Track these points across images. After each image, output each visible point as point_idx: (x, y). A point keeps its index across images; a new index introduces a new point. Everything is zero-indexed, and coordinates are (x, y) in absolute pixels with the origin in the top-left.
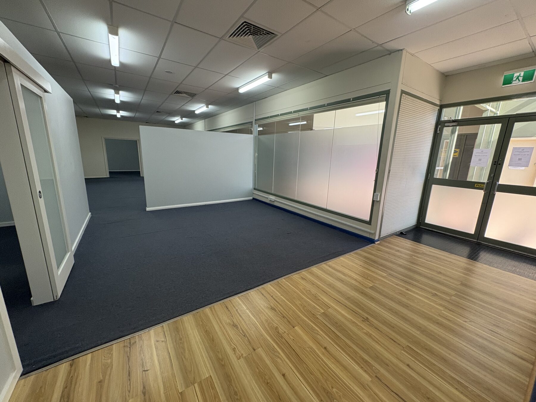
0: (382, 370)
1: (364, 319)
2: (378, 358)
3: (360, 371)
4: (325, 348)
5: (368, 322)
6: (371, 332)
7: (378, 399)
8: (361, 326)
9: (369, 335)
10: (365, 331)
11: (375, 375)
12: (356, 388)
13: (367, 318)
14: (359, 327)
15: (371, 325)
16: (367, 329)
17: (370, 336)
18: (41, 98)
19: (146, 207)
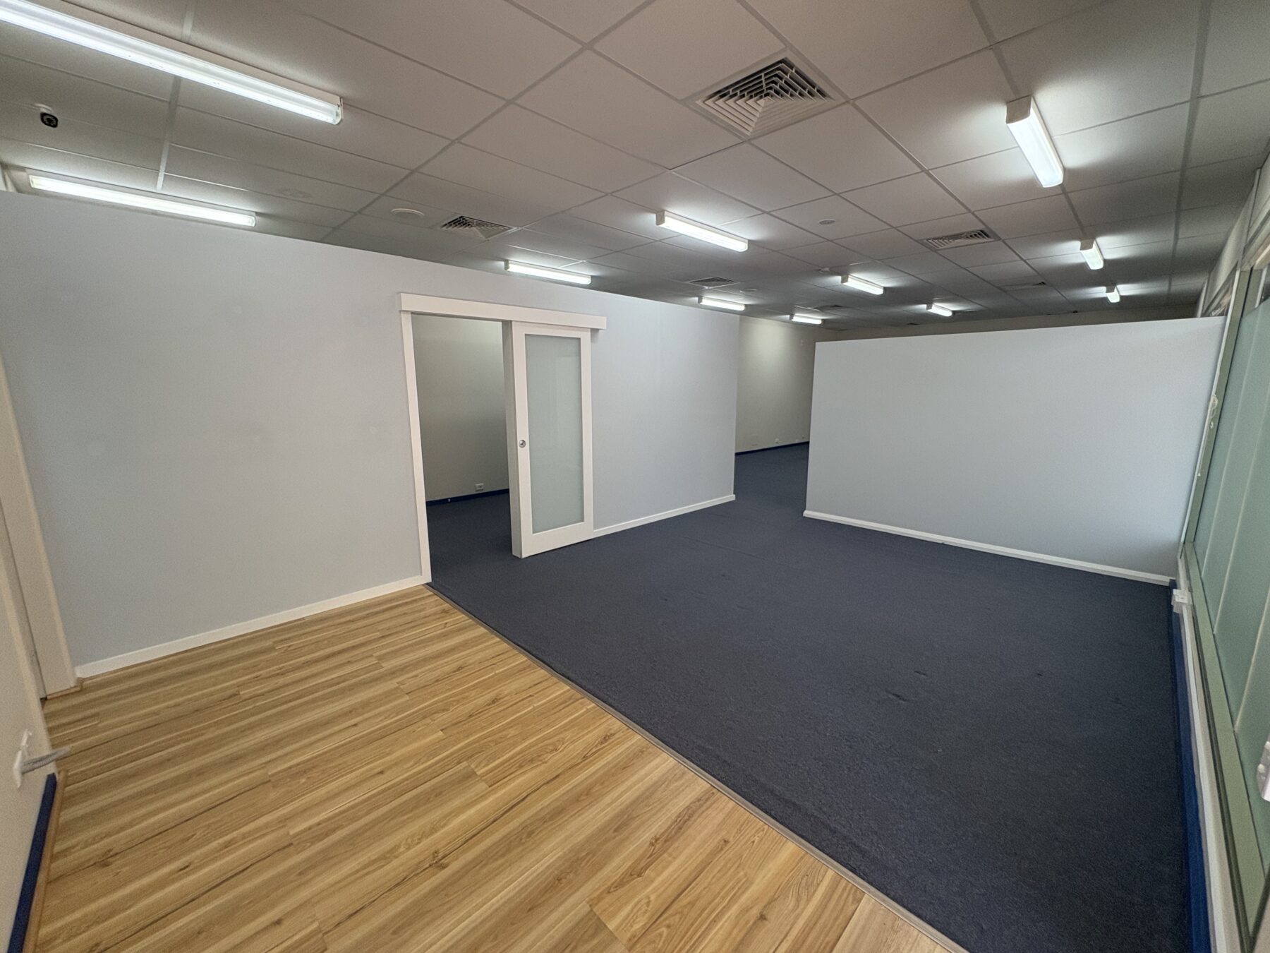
0: (296, 859)
1: (440, 857)
2: (326, 859)
3: (316, 820)
4: (382, 772)
5: (430, 866)
6: (395, 863)
7: (256, 836)
8: (417, 844)
9: (388, 856)
10: (402, 849)
11: (295, 843)
12: (291, 808)
13: (444, 867)
14: (415, 838)
15: (417, 869)
16: (408, 857)
17: (386, 857)
18: (579, 339)
19: (805, 509)
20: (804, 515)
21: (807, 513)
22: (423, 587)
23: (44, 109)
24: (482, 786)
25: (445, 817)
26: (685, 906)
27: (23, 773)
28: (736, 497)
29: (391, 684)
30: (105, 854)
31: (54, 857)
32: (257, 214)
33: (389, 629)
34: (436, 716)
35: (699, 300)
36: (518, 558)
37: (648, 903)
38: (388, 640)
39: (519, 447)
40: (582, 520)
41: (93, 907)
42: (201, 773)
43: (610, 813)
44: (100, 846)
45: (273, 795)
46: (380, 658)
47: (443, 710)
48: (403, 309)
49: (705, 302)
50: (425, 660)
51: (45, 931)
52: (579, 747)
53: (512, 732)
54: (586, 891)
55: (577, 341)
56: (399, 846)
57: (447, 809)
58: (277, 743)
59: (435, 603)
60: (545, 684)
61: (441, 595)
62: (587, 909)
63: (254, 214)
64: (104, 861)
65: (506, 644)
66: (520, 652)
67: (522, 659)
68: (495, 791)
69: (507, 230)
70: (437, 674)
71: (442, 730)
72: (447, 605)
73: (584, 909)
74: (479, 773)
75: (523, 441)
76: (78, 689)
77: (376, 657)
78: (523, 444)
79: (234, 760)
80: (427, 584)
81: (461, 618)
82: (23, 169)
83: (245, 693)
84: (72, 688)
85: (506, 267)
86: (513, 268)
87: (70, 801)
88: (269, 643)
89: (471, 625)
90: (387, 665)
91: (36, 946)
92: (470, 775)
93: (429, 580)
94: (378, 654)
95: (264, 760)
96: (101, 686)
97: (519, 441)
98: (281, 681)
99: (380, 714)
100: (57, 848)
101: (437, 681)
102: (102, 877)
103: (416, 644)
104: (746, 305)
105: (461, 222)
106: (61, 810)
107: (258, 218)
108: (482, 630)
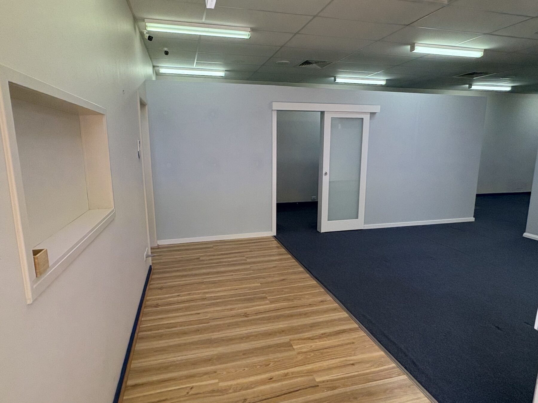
1: (247, 314)
4: (237, 289)
5: (243, 315)
6: (233, 311)
11: (207, 299)
13: (247, 317)
15: (239, 315)
16: (237, 311)
18: (363, 119)
19: (525, 232)
20: (523, 236)
21: (526, 235)
22: (272, 237)
23: (166, 49)
24: (268, 302)
25: (252, 306)
26: (324, 352)
27: (146, 257)
28: (475, 220)
29: (248, 266)
30: (161, 287)
31: (150, 285)
32: (226, 71)
33: (254, 249)
34: (260, 279)
35: (469, 86)
36: (319, 232)
37: (311, 347)
38: (252, 253)
39: (323, 175)
40: (357, 218)
41: (158, 297)
42: (185, 276)
43: (312, 321)
44: (160, 285)
45: (204, 286)
46: (247, 258)
47: (263, 278)
48: (273, 109)
49: (474, 87)
50: (262, 262)
51: (148, 298)
52: (310, 301)
53: (286, 290)
54: (291, 337)
55: (361, 120)
56: (236, 308)
57: (253, 304)
58: (208, 274)
59: (275, 243)
60: (307, 279)
61: (278, 241)
62: (289, 341)
63: (225, 71)
64: (161, 288)
65: (297, 263)
66: (302, 266)
67: (301, 269)
68: (271, 304)
69: (330, 63)
70: (265, 267)
71: (261, 284)
72: (279, 245)
73: (288, 340)
74: (268, 298)
75: (326, 173)
76: (158, 247)
77: (246, 257)
78: (326, 174)
79: (196, 275)
80: (274, 236)
81: (283, 250)
82: (158, 66)
83: (201, 258)
84: (156, 247)
85: (335, 80)
86: (338, 80)
87: (154, 274)
88: (212, 245)
89: (287, 254)
90: (248, 260)
91: (146, 300)
92: (265, 298)
93: (275, 234)
94: (247, 256)
95: (204, 277)
96: (163, 248)
97: (324, 173)
98: (212, 257)
99: (242, 274)
100: (151, 283)
101: (264, 269)
102: (160, 291)
103: (261, 256)
104: (512, 87)
105: (307, 63)
106: (152, 275)
107: (226, 72)
108: (290, 256)
